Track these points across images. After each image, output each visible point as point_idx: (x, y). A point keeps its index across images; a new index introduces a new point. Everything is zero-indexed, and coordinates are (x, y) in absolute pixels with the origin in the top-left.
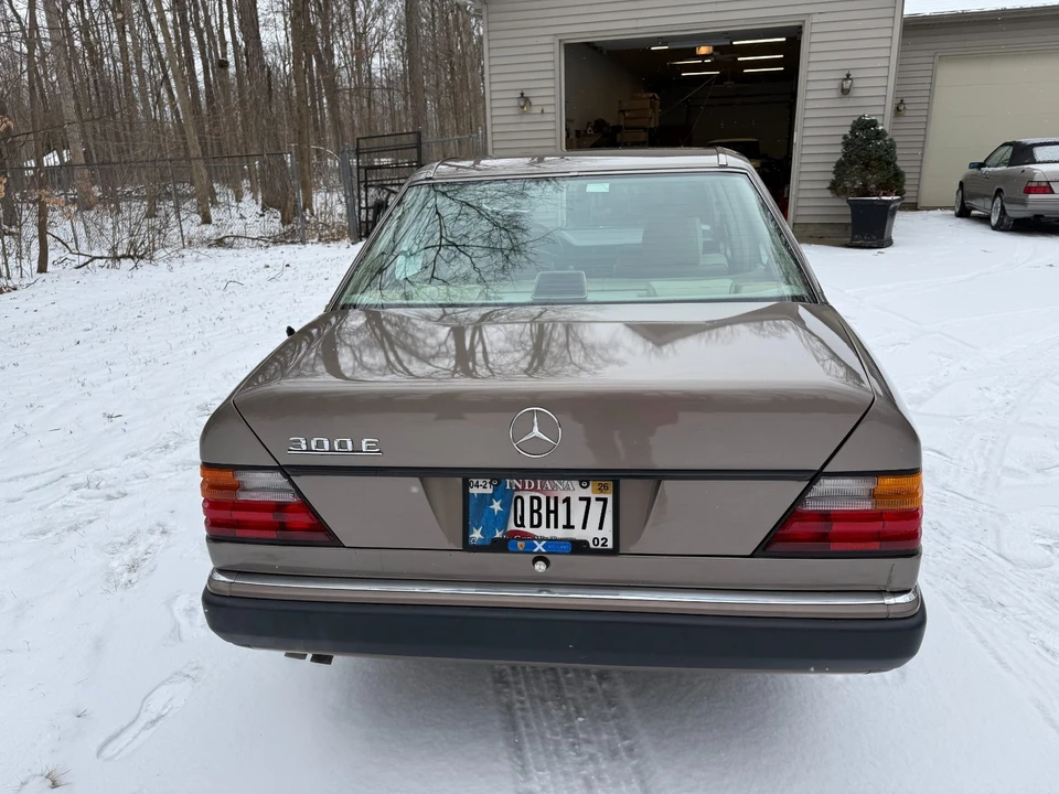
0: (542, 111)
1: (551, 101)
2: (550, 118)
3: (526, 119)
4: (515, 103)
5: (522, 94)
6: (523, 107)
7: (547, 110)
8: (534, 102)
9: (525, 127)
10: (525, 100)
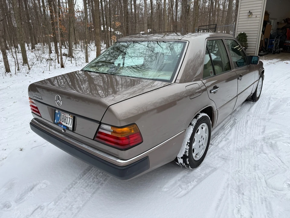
0: (256, 16)
1: (259, 13)
2: (258, 19)
3: (250, 19)
4: (247, 14)
5: (250, 11)
6: (249, 16)
7: (258, 16)
8: (253, 14)
9: (249, 22)
10: (250, 13)
